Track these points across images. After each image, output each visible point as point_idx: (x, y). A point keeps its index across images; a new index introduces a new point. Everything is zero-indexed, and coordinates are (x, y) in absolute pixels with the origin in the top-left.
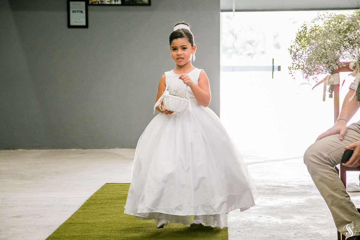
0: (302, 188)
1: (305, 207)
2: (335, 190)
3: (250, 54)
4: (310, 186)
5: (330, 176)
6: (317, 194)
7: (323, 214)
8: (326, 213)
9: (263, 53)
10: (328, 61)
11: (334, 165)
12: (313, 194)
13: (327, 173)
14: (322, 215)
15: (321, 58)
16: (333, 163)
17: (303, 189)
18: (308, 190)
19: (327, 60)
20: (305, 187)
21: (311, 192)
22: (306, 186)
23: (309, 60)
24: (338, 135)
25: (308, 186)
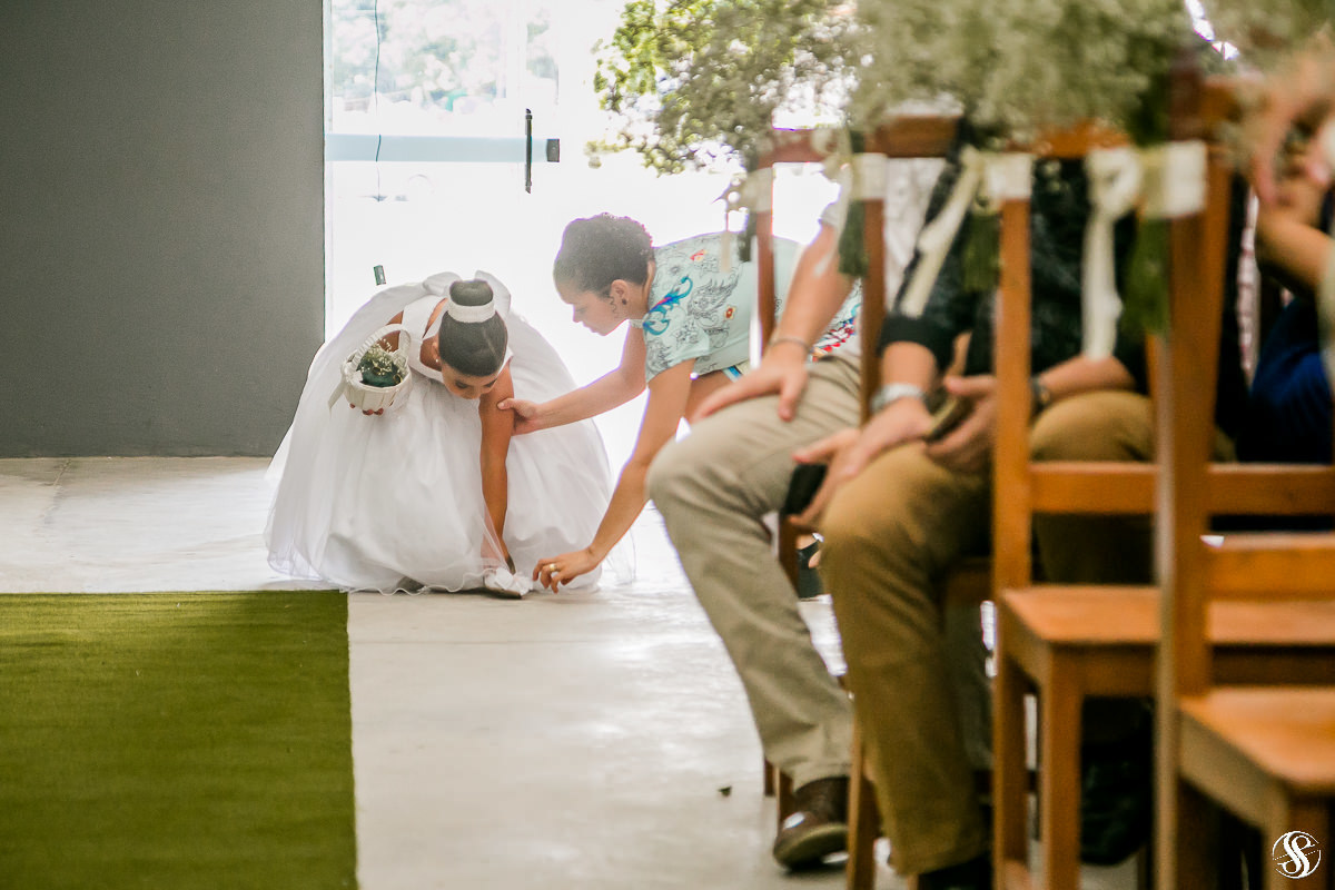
0: (638, 604)
1: (645, 675)
2: (760, 607)
3: (437, 95)
4: (667, 599)
5: (746, 556)
6: (691, 627)
7: (711, 699)
8: (722, 696)
9: (491, 89)
10: (736, 123)
11: (757, 513)
12: (676, 627)
13: (732, 544)
14: (708, 704)
15: (708, 108)
16: (756, 503)
17: (641, 608)
18: (658, 613)
19: (732, 116)
20: (649, 601)
21: (668, 621)
22: (652, 597)
23: (666, 119)
24: (772, 401)
25: (660, 596)
